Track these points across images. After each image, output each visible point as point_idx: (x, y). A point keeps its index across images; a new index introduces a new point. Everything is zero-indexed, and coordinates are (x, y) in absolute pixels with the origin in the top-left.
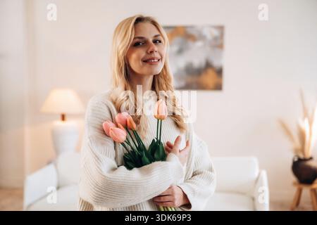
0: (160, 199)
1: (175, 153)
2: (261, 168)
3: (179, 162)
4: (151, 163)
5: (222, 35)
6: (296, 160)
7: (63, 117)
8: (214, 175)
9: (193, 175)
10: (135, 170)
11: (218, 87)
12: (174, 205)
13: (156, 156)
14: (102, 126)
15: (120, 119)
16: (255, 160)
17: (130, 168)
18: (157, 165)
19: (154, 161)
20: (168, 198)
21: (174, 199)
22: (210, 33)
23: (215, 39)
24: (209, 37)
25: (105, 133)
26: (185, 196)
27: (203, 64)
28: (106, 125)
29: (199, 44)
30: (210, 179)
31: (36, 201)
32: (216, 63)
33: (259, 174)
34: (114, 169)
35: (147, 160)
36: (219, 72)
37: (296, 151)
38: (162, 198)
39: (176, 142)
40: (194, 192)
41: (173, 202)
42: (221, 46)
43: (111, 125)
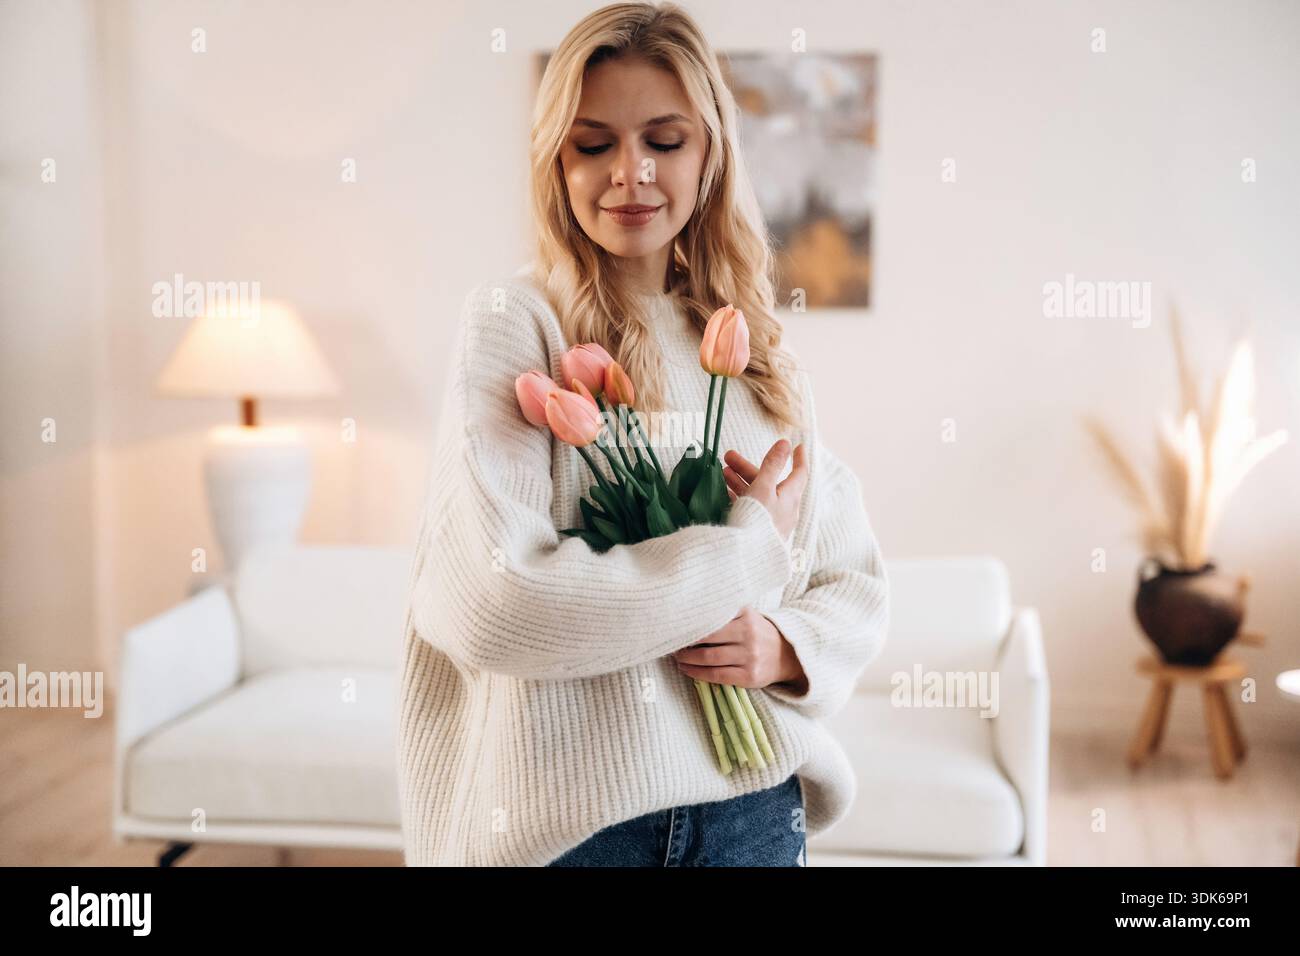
0: (702, 657)
1: (763, 497)
2: (1019, 600)
3: (774, 529)
4: (676, 529)
5: (869, 91)
6: (1151, 572)
7: (249, 413)
8: (884, 586)
9: (811, 586)
10: (620, 553)
11: (855, 295)
12: (749, 678)
13: (696, 502)
14: (513, 391)
15: (579, 364)
16: (998, 573)
17: (601, 545)
18: (698, 537)
19: (685, 524)
20: (728, 655)
21: (751, 659)
22: (822, 84)
23: (844, 104)
24: (819, 97)
25: (521, 414)
26: (788, 651)
27: (797, 202)
28: (527, 385)
29: (781, 124)
30: (869, 602)
31: (168, 724)
32: (846, 201)
33: (1012, 624)
34: (548, 549)
35: (663, 516)
36: (860, 236)
37: (1152, 539)
38: (709, 652)
39: (769, 459)
40: (818, 639)
41: (744, 666)
42: (865, 135)
43: (546, 386)
